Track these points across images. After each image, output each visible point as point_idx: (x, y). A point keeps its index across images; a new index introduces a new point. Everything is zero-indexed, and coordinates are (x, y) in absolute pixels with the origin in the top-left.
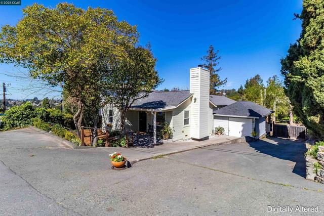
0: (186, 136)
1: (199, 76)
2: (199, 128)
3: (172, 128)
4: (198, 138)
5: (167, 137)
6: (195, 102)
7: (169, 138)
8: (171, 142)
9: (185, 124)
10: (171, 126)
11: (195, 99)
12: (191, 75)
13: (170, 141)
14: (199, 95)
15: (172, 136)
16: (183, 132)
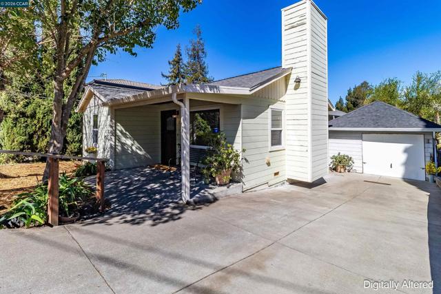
0: (276, 174)
1: (308, 21)
2: (309, 154)
3: (240, 152)
4: (309, 180)
5: (226, 179)
6: (296, 88)
7: (232, 181)
8: (239, 191)
9: (273, 144)
10: (237, 146)
11: (298, 81)
12: (284, 23)
13: (235, 189)
14: (309, 69)
15: (241, 175)
16: (269, 164)
